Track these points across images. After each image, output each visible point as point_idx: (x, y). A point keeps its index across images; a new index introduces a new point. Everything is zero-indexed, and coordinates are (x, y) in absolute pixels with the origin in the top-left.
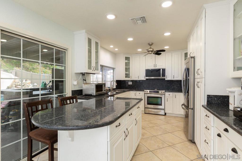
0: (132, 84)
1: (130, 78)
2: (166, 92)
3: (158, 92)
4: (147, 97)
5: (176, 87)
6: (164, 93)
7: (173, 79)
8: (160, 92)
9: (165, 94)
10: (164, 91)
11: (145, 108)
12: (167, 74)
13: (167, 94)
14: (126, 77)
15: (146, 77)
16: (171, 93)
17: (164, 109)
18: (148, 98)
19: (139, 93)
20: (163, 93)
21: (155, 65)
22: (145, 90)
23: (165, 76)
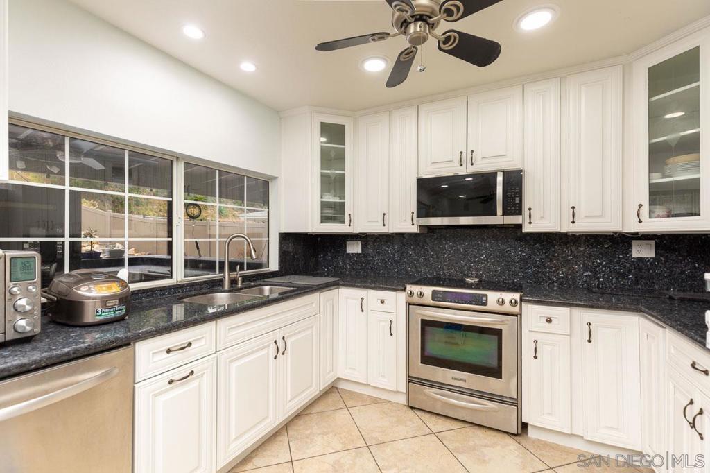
0: (360, 252)
1: (344, 222)
2: (529, 301)
3: (480, 301)
4: (423, 321)
5: (586, 269)
6: (516, 309)
7: (567, 228)
8: (493, 297)
9: (518, 315)
10: (517, 296)
11: (411, 379)
12: (530, 197)
13: (534, 314)
14: (325, 219)
15: (418, 217)
16: (561, 314)
17: (516, 402)
18: (428, 329)
19: (382, 302)
20: (507, 307)
21: (464, 155)
22: (409, 288)
23: (520, 213)
